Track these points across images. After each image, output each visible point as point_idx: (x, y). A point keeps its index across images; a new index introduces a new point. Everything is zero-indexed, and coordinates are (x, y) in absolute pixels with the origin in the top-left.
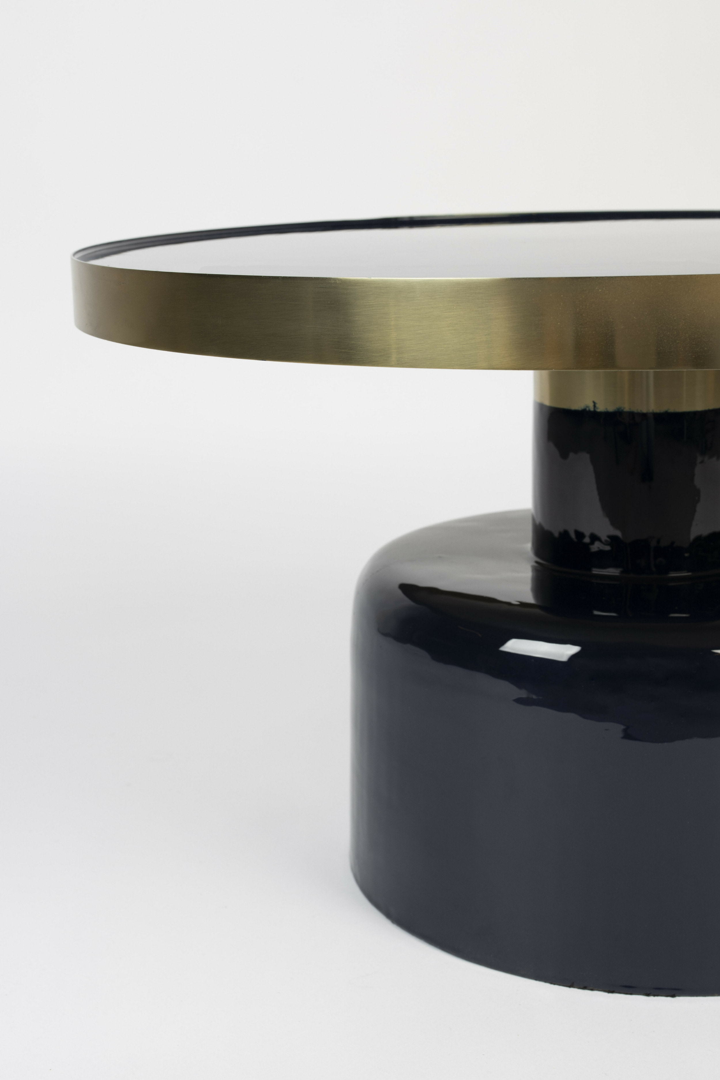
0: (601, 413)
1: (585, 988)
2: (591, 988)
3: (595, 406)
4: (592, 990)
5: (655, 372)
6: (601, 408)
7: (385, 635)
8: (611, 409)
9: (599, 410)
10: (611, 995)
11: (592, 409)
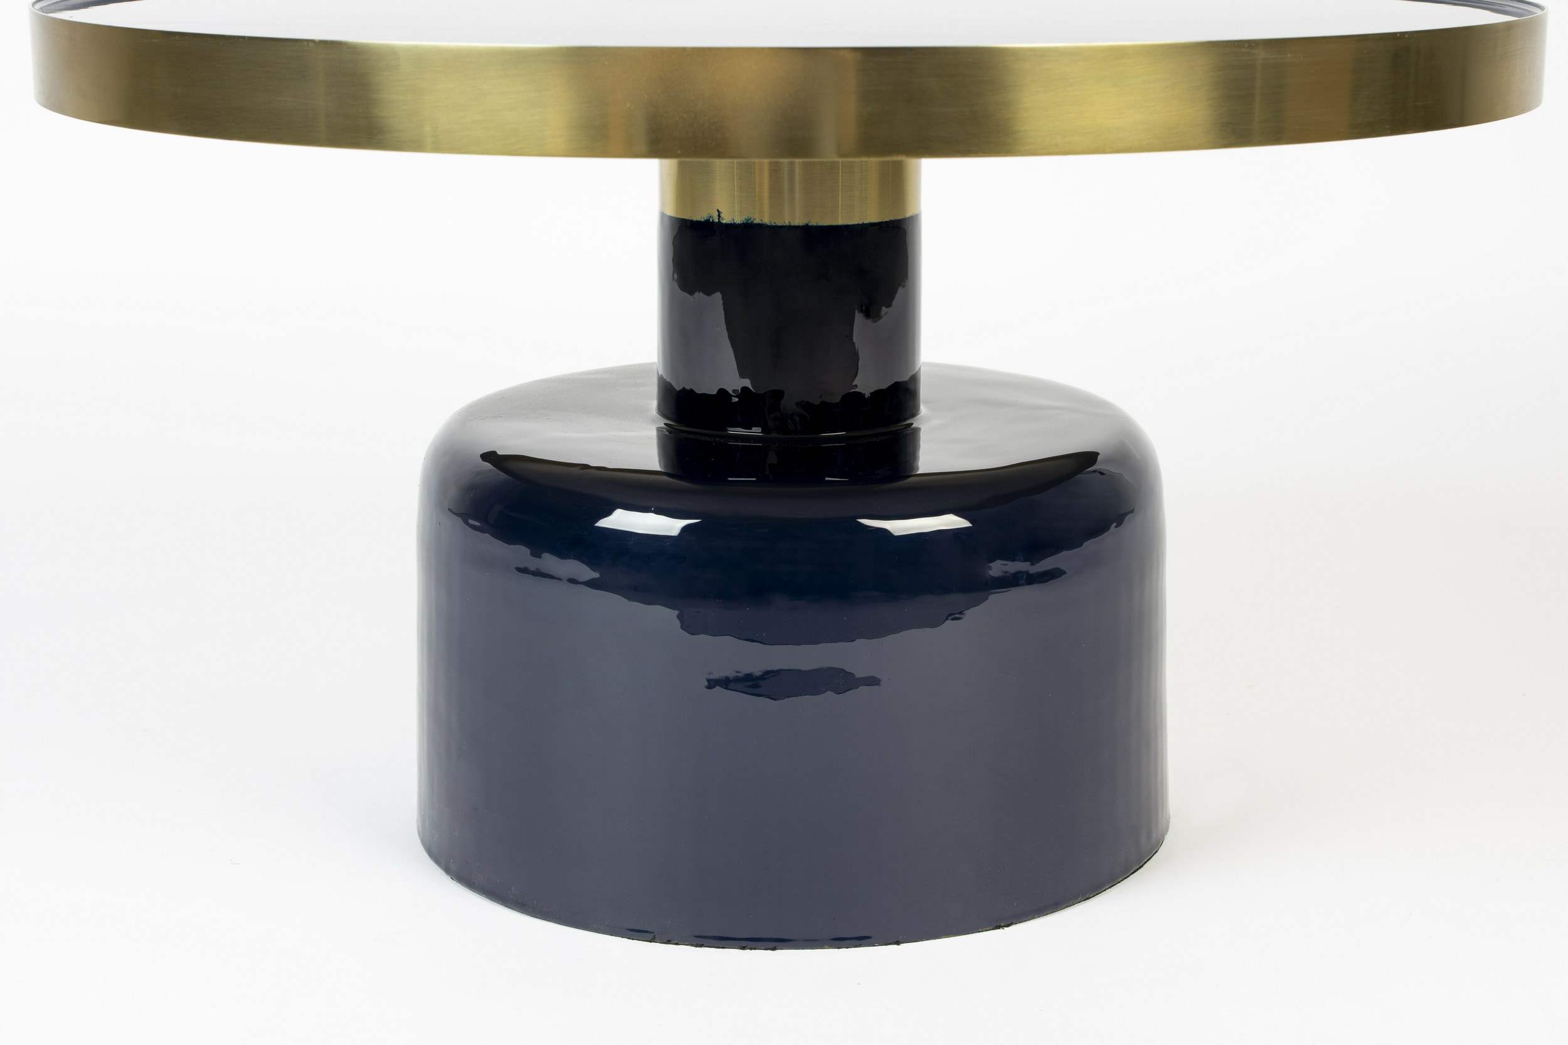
0: (727, 226)
1: (668, 942)
2: (676, 942)
3: (719, 216)
4: (677, 944)
5: (770, 163)
6: (726, 219)
7: (464, 516)
8: (738, 220)
9: (724, 222)
10: (698, 949)
11: (716, 220)
